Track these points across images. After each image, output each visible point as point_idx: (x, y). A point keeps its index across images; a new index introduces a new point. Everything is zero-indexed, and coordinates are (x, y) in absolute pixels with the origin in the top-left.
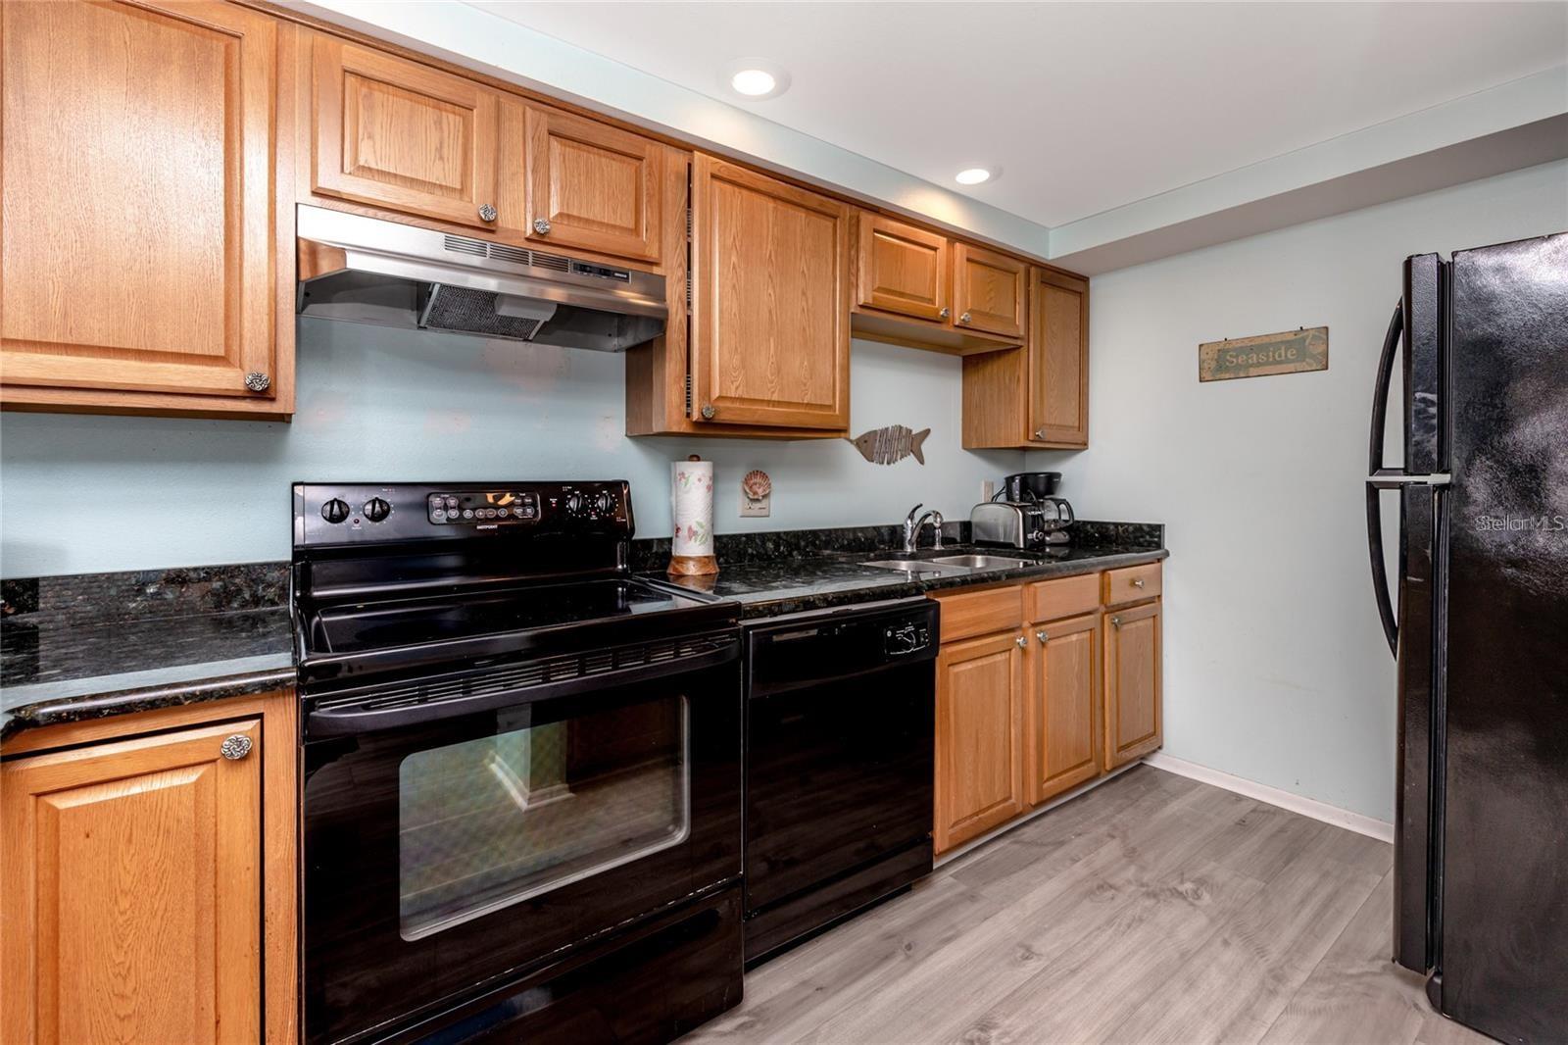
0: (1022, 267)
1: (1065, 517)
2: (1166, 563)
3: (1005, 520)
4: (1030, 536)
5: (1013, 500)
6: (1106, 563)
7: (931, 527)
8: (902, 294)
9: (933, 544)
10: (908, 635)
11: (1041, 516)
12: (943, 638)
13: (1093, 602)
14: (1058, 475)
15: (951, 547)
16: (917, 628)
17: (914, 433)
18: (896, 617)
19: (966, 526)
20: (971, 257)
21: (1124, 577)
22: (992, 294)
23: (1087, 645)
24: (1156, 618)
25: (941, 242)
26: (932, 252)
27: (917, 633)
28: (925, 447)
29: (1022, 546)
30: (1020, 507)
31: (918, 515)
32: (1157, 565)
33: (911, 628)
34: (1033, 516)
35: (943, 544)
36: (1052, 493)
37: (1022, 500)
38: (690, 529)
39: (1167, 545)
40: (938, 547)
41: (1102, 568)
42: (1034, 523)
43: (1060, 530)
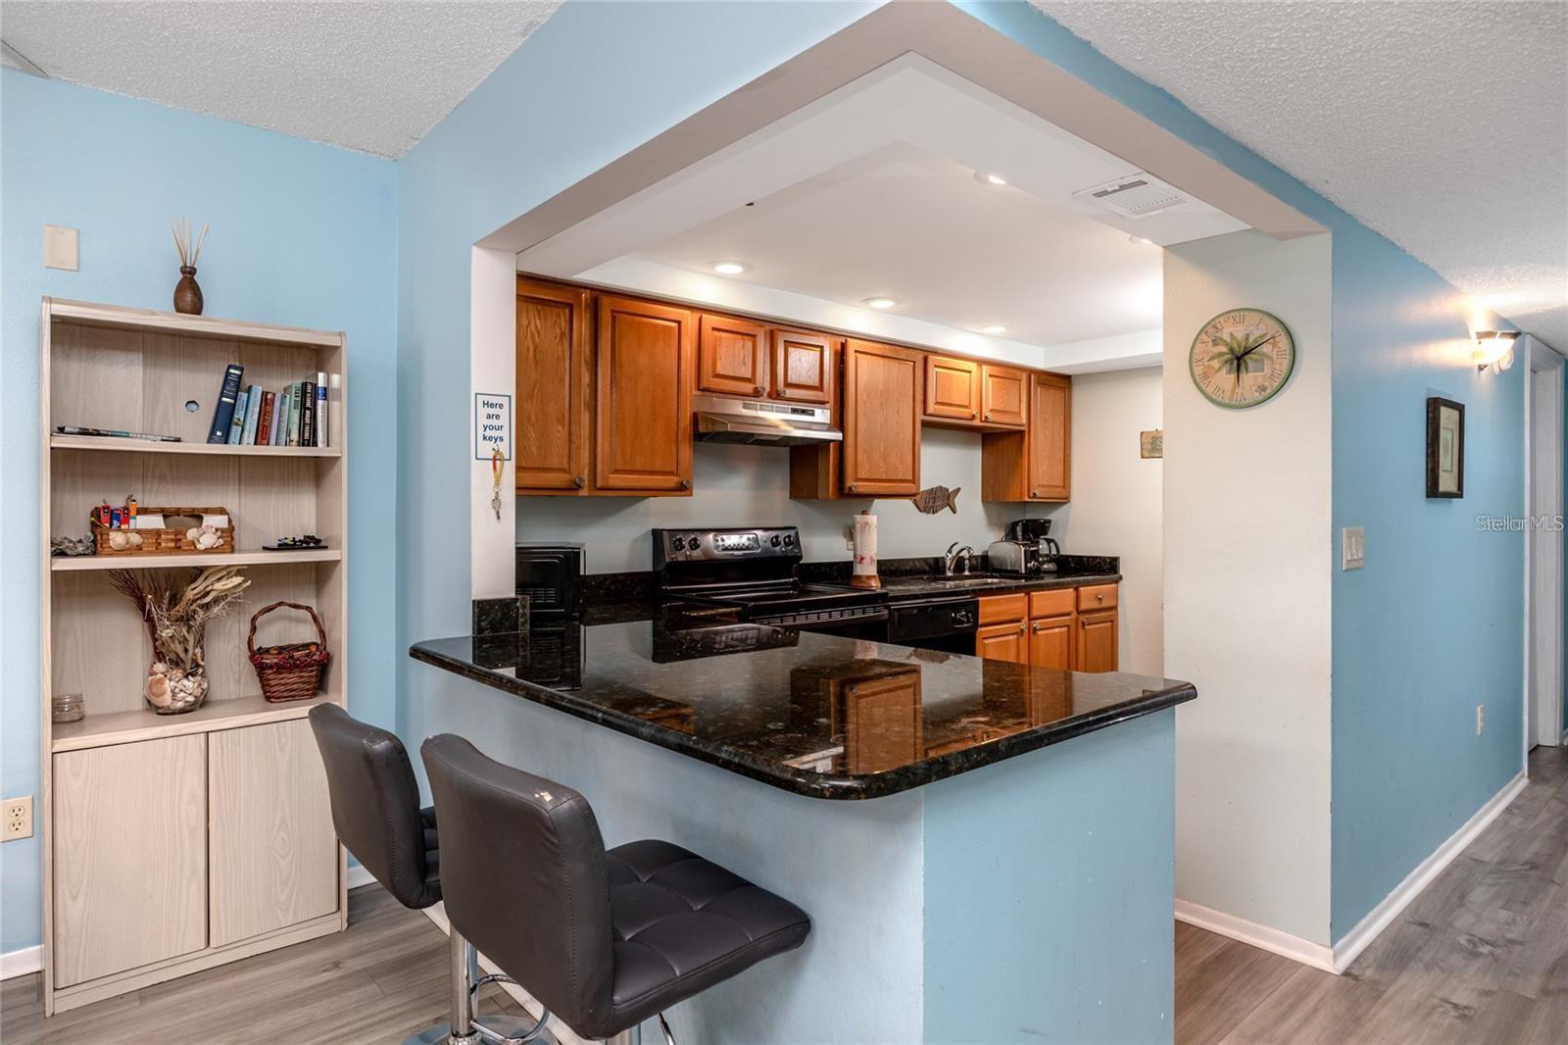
0: (1024, 376)
1: (1054, 552)
2: (1121, 583)
3: (1012, 553)
4: (1029, 565)
5: (1017, 540)
6: (1077, 582)
7: (963, 558)
8: (950, 405)
9: (964, 570)
10: (963, 616)
11: (1037, 551)
12: (981, 621)
13: (1070, 607)
14: (1049, 521)
15: (975, 573)
16: (967, 612)
17: (950, 491)
18: (956, 607)
19: (985, 558)
20: (992, 374)
21: (1091, 593)
22: (1005, 397)
23: (1066, 635)
24: (1113, 621)
25: (972, 366)
26: (967, 375)
27: (967, 615)
28: (958, 501)
29: (1023, 572)
30: (1023, 545)
31: (955, 551)
32: (1114, 585)
33: (964, 613)
34: (1032, 551)
35: (969, 571)
36: (1046, 534)
37: (1023, 540)
38: (871, 558)
39: (1122, 572)
40: (967, 573)
41: (1076, 585)
42: (1032, 556)
43: (1049, 562)
